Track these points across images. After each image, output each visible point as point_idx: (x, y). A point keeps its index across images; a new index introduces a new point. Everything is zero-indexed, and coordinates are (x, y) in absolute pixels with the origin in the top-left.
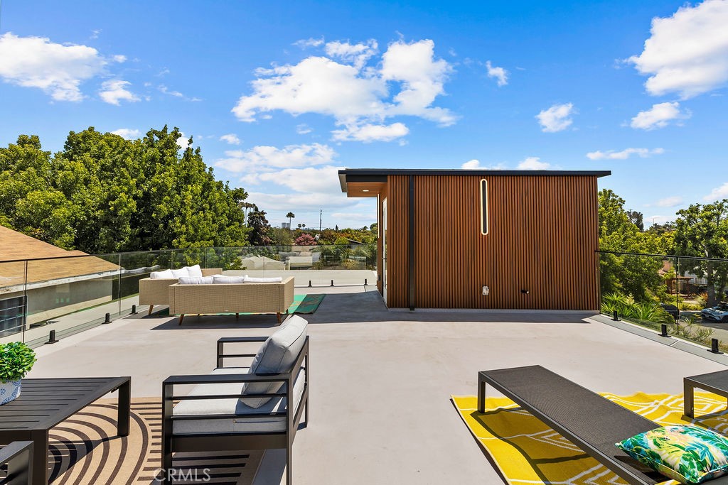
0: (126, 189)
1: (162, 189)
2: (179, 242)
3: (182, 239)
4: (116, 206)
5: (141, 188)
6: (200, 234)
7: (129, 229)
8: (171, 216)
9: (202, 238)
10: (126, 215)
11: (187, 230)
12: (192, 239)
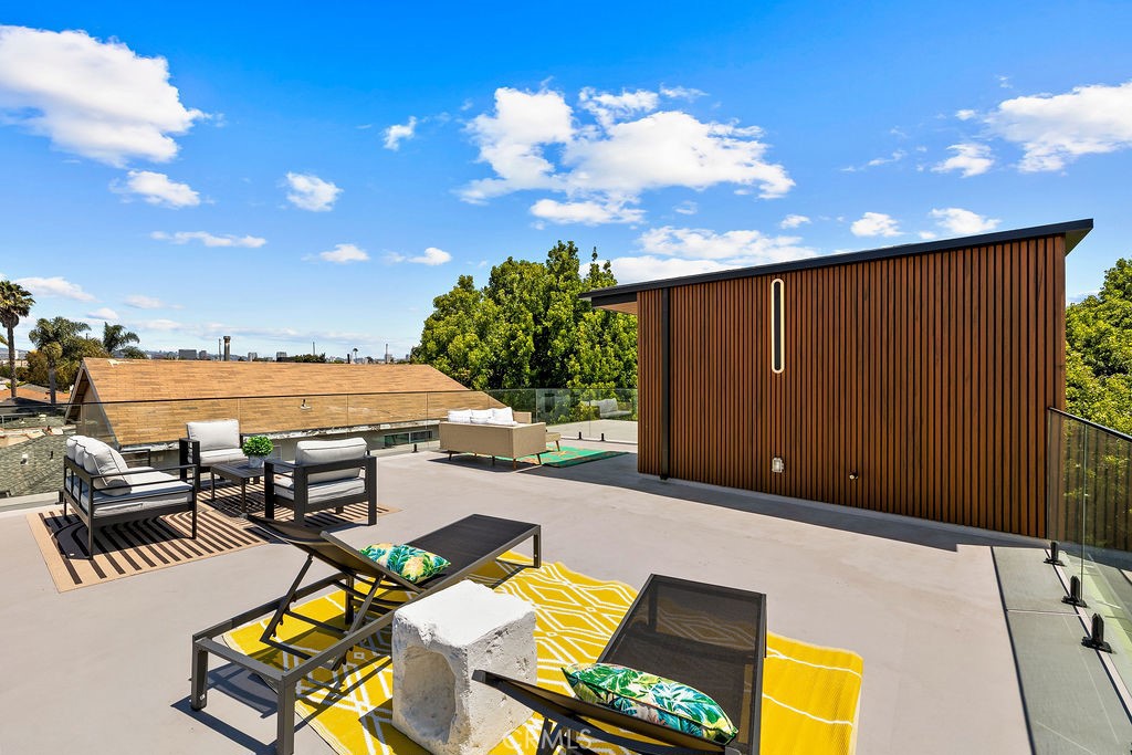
0: (523, 326)
1: (558, 324)
2: (573, 384)
3: (576, 380)
4: (515, 346)
5: (541, 323)
6: (598, 373)
7: (528, 370)
8: (566, 355)
9: (601, 379)
10: (525, 354)
11: (582, 369)
12: (587, 380)
